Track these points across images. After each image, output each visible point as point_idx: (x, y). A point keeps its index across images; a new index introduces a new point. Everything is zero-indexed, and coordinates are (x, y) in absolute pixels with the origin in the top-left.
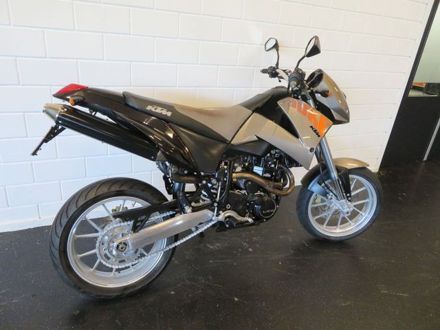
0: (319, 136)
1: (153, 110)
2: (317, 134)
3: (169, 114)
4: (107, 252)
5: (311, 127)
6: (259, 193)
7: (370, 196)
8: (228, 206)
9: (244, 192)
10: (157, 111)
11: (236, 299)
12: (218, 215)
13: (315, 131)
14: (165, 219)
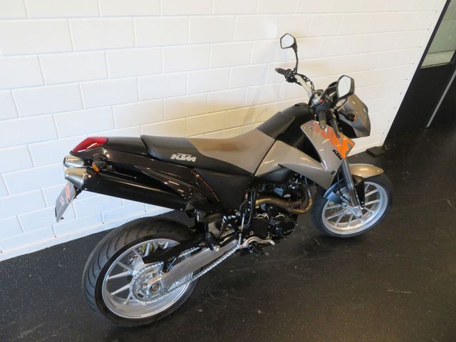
0: (341, 159)
1: (178, 158)
2: (339, 157)
3: (194, 159)
4: (140, 292)
5: (334, 151)
6: (280, 215)
7: (381, 197)
8: (252, 233)
9: (266, 215)
10: (181, 159)
11: (259, 312)
12: (242, 242)
13: (337, 155)
14: (193, 254)
